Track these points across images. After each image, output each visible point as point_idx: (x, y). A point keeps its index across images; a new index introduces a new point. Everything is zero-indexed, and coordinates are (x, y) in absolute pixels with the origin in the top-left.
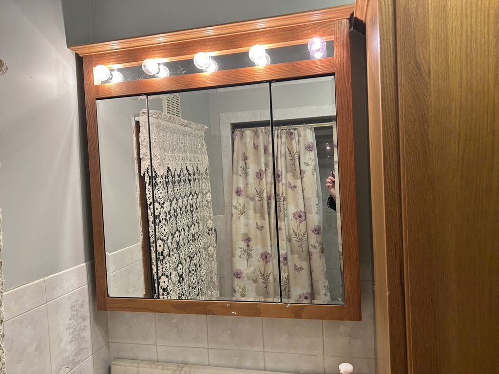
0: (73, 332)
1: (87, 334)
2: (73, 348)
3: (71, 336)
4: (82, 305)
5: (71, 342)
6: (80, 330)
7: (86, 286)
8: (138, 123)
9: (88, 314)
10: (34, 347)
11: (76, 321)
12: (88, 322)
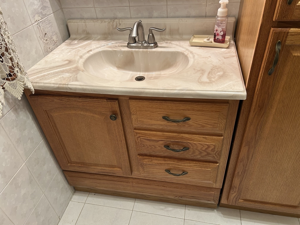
2: (39, 5)
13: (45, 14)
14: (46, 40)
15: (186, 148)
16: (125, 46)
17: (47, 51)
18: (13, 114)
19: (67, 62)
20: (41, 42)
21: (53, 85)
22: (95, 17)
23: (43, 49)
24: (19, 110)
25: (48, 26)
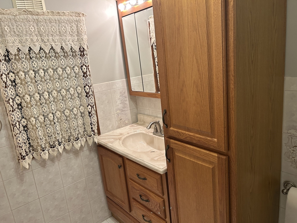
0: (121, 101)
1: (127, 102)
2: (122, 106)
3: (120, 102)
4: (124, 93)
5: (120, 104)
6: (124, 100)
7: (126, 87)
8: (149, 22)
9: (127, 96)
10: (107, 102)
11: (122, 97)
12: (127, 99)
13: (124, 110)
14: (121, 122)
15: (147, 201)
16: (151, 132)
17: (119, 127)
18: (88, 152)
19: (120, 134)
20: (117, 123)
21: (103, 143)
22: (149, 114)
23: (117, 126)
24: (92, 151)
25: (124, 116)
